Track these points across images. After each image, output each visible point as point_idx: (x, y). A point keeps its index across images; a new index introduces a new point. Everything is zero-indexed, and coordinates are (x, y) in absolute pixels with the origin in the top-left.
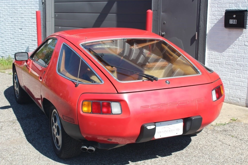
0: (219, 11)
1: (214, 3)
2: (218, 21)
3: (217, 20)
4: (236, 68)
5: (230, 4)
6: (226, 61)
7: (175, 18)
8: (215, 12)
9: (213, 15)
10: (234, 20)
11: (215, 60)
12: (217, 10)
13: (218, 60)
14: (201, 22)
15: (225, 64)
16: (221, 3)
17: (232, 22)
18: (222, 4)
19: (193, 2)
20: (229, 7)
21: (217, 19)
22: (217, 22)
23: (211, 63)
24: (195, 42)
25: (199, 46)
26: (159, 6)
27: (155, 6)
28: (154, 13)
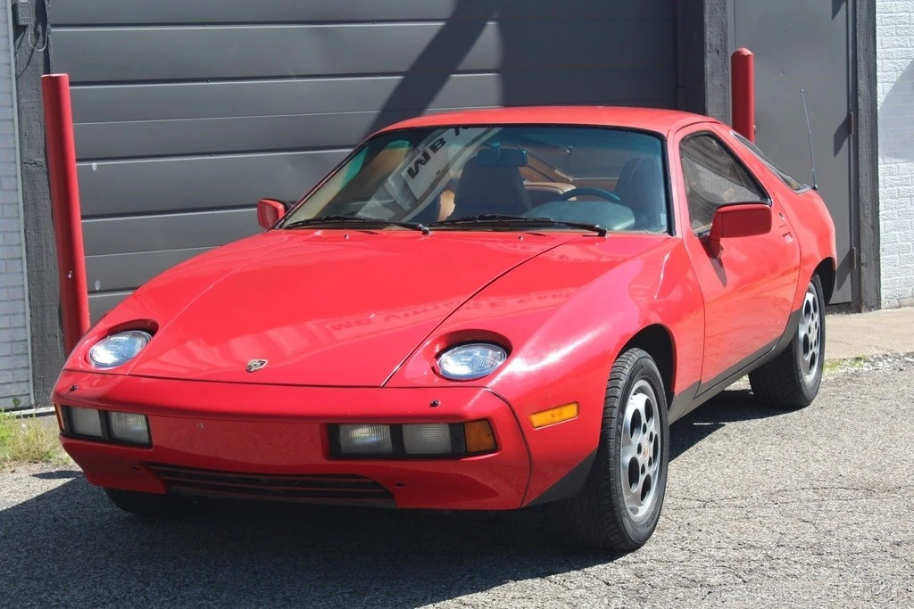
0: (902, 46)
1: (888, 25)
2: (900, 74)
3: (897, 71)
8: (891, 50)
9: (887, 59)
11: (900, 188)
12: (896, 43)
13: (908, 185)
14: (860, 82)
16: (906, 24)
18: (908, 26)
19: (836, 17)
21: (899, 68)
22: (901, 79)
23: (891, 198)
24: (846, 143)
25: (860, 153)
26: (726, 37)
27: (711, 36)
28: (711, 62)
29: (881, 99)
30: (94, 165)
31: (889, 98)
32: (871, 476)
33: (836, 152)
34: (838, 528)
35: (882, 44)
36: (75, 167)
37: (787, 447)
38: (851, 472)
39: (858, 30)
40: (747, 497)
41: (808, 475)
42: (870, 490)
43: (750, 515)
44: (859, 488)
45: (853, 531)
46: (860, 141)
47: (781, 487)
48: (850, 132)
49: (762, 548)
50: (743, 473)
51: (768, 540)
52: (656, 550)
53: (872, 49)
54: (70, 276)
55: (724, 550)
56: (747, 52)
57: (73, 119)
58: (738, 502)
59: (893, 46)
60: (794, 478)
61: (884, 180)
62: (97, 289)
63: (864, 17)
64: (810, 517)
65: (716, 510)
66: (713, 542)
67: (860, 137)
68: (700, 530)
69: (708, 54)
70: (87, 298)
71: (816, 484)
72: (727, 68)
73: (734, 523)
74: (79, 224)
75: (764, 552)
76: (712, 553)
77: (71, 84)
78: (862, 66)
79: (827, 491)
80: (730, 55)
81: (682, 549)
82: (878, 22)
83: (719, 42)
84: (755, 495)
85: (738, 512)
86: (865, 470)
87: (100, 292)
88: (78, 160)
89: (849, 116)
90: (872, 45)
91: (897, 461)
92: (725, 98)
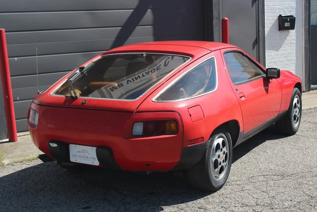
0: (272, 16)
1: (268, 10)
2: (272, 25)
4: (286, 64)
5: (279, 10)
6: (280, 59)
7: (237, 25)
8: (269, 17)
9: (268, 20)
10: (288, 23)
11: (272, 60)
12: (270, 15)
13: (274, 59)
14: (260, 27)
15: (279, 62)
16: (273, 9)
17: (287, 25)
19: (253, 7)
20: (279, 13)
21: (271, 23)
23: (269, 63)
24: (256, 46)
25: (260, 50)
26: (219, 14)
27: (215, 14)
28: (215, 22)
29: (266, 33)
30: (16, 59)
31: (268, 33)
32: (282, 169)
33: (253, 49)
34: (276, 195)
35: (266, 16)
36: (8, 59)
37: (250, 156)
38: (274, 168)
39: (259, 11)
40: (241, 180)
41: (260, 169)
42: (283, 176)
43: (243, 189)
44: (279, 175)
45: (282, 196)
46: (260, 46)
47: (251, 175)
48: (257, 43)
49: (251, 206)
50: (238, 169)
51: (253, 202)
52: (212, 208)
53: (263, 17)
54: (7, 97)
55: (237, 208)
56: (226, 19)
57: (7, 44)
58: (238, 183)
59: (270, 16)
60: (255, 171)
61: (267, 58)
62: (18, 100)
63: (261, 7)
64: (265, 189)
65: (231, 187)
66: (233, 203)
67: (260, 45)
68: (227, 197)
69: (214, 19)
70: (13, 103)
71: (264, 174)
72: (220, 24)
73: (239, 193)
74: (10, 78)
75: (252, 208)
76: (233, 209)
77: (6, 32)
78: (260, 23)
79: (268, 176)
80: (221, 19)
81: (222, 207)
82: (265, 9)
83: (217, 15)
84: (243, 179)
85: (239, 187)
86: (279, 167)
87: (19, 100)
88: (9, 57)
89: (257, 38)
90: (263, 16)
91: (289, 162)
92: (219, 33)
